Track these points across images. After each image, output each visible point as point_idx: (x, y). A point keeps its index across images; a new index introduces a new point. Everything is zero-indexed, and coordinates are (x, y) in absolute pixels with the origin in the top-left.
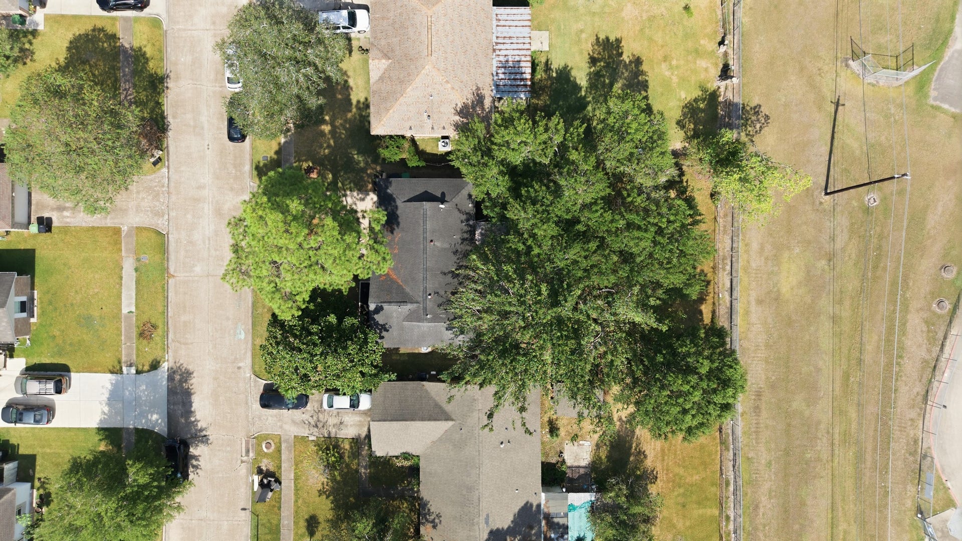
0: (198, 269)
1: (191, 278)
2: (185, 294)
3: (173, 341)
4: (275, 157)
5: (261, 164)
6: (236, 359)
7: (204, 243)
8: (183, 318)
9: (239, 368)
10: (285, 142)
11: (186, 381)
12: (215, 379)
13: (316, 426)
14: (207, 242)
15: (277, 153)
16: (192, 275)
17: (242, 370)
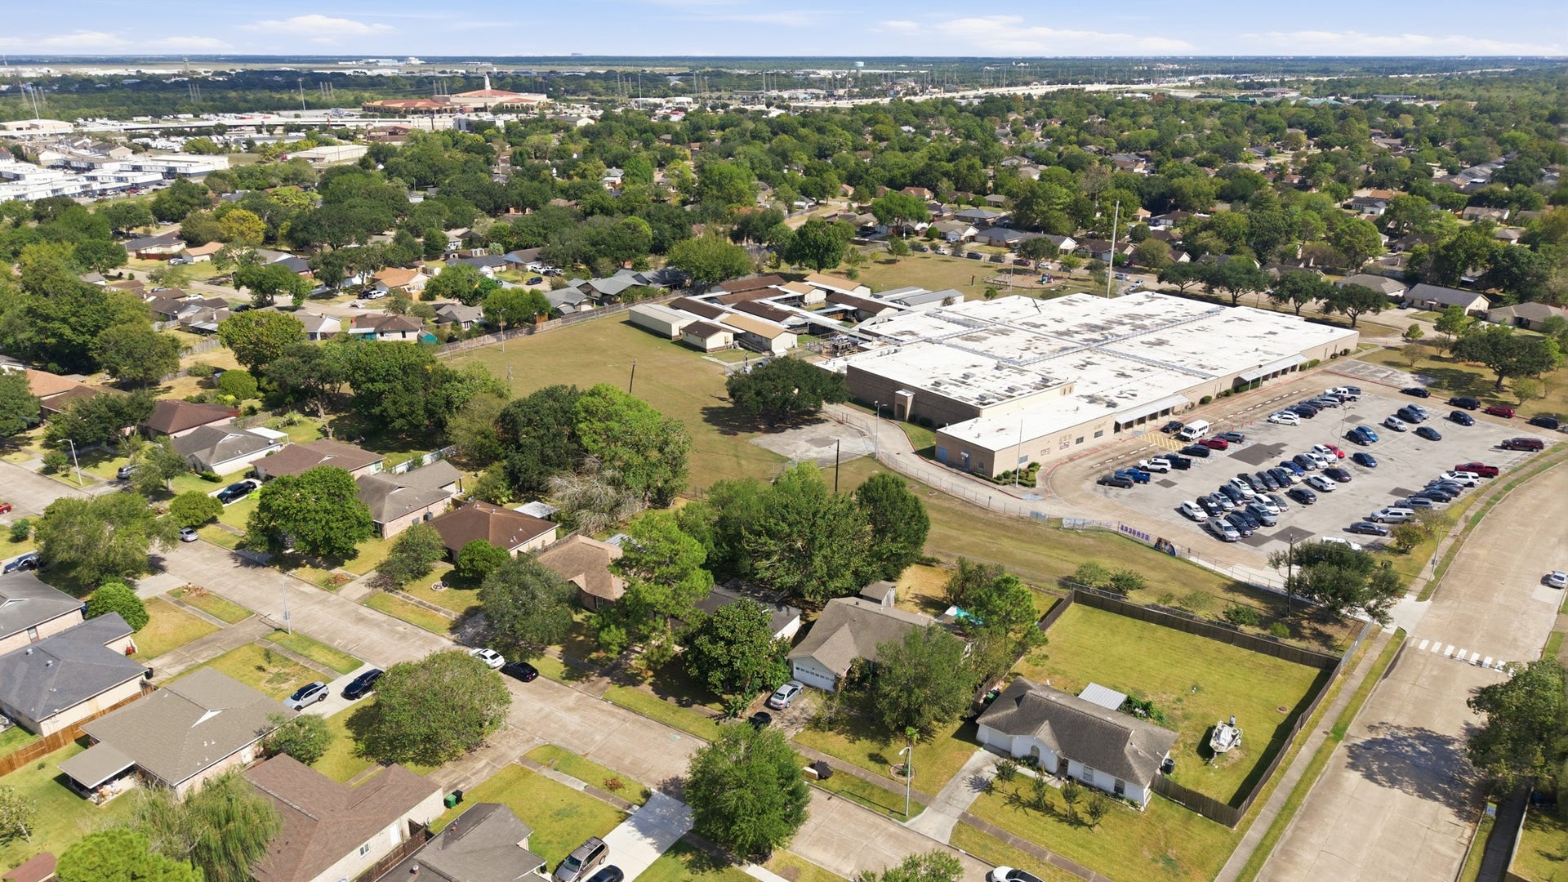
0: (598, 738)
1: (600, 745)
2: (608, 753)
3: (637, 777)
4: (568, 669)
5: (566, 676)
6: (693, 748)
10: (564, 660)
11: (681, 784)
13: (793, 723)
15: (567, 666)
16: (598, 743)
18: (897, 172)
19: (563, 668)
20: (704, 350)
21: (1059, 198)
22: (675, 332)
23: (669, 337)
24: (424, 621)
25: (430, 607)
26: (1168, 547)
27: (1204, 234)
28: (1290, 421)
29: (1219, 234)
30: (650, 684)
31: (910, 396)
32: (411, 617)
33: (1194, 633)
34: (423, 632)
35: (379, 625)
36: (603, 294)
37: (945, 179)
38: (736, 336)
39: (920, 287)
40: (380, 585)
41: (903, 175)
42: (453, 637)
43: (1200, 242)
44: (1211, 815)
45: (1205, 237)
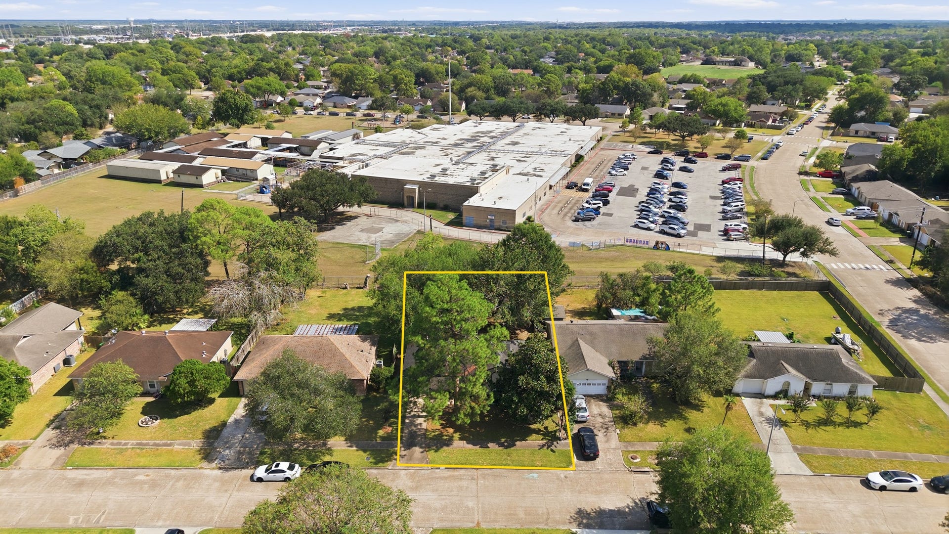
0: (470, 504)
1: (480, 510)
2: (496, 514)
3: (547, 524)
4: (368, 453)
5: (373, 461)
6: (558, 479)
7: (444, 499)
8: (521, 515)
9: (566, 477)
10: (356, 447)
11: (589, 514)
12: (580, 492)
13: (607, 428)
14: (443, 497)
15: (365, 451)
16: (476, 508)
17: (568, 476)
18: (234, 71)
19: (365, 455)
20: (201, 186)
21: (370, 75)
22: (163, 177)
23: (159, 182)
24: (163, 461)
25: (155, 445)
26: (663, 246)
27: (469, 89)
28: (622, 173)
29: (479, 88)
30: (461, 439)
31: (416, 187)
32: (143, 461)
33: (739, 289)
34: (173, 472)
35: (109, 482)
36: (64, 159)
37: (271, 73)
38: (224, 172)
39: (329, 130)
40: (71, 442)
41: (239, 72)
42: (214, 465)
43: (470, 94)
44: (904, 390)
45: (471, 91)
